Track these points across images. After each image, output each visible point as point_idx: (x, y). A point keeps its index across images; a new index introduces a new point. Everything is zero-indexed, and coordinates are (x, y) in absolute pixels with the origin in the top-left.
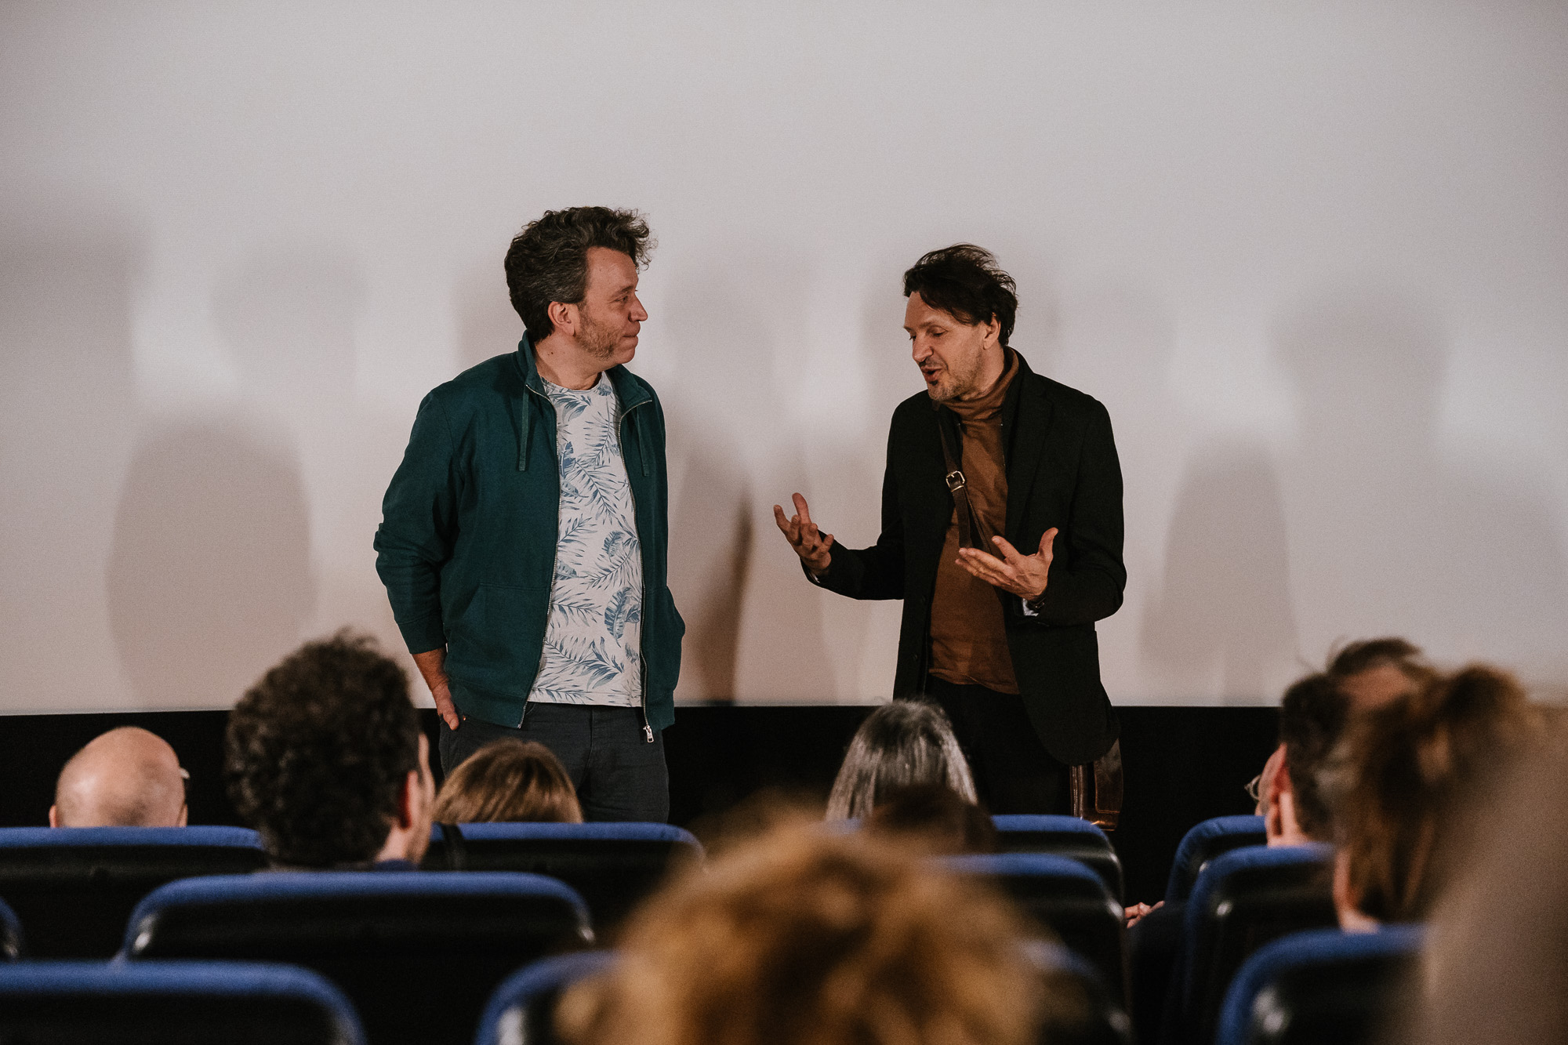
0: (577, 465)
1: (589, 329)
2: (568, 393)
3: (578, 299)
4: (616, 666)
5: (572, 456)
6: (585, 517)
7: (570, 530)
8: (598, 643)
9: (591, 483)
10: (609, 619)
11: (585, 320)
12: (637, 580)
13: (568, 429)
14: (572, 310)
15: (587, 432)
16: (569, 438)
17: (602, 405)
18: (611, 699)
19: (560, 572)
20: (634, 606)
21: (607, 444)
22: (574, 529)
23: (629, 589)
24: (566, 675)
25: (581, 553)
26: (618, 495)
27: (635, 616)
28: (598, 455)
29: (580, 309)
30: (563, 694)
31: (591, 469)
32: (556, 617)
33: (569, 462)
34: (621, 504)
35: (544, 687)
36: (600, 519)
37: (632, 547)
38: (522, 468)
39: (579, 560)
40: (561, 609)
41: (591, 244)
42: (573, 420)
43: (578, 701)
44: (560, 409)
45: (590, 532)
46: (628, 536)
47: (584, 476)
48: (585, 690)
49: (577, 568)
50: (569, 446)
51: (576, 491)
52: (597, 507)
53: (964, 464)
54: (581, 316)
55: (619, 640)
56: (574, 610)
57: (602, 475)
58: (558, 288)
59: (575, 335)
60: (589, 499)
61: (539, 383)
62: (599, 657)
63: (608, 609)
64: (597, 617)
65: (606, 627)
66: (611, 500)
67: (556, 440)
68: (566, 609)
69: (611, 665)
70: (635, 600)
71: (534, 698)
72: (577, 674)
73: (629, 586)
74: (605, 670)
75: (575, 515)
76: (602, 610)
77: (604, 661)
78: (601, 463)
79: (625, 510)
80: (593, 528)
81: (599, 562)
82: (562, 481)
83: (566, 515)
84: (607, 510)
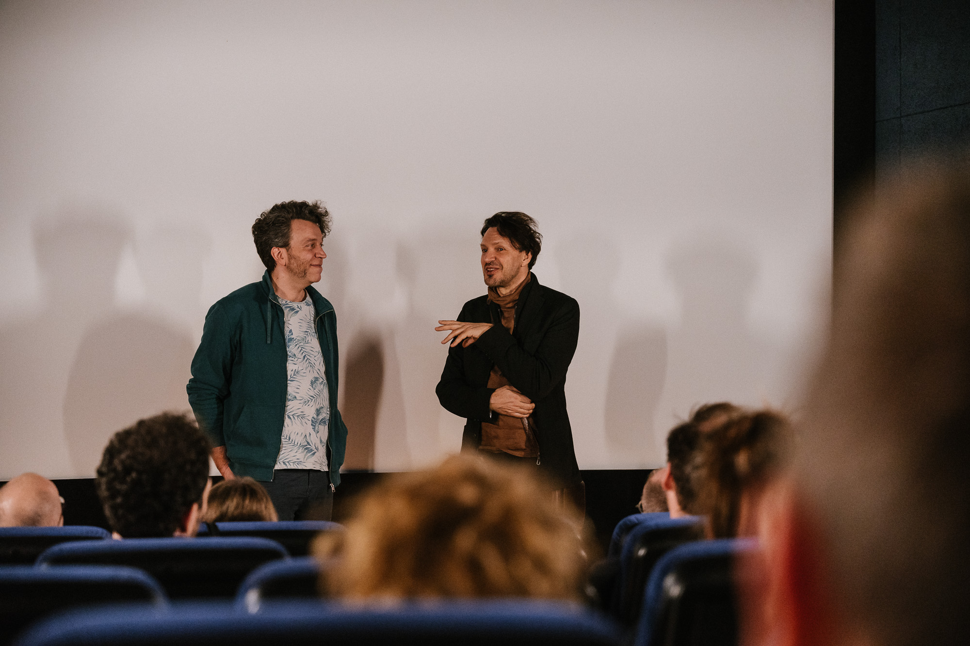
0: (295, 342)
1: (292, 261)
2: (290, 303)
3: (286, 245)
4: (316, 448)
5: (292, 337)
6: (300, 369)
7: (292, 375)
8: (308, 436)
9: (302, 351)
10: (314, 423)
11: (290, 257)
12: (326, 403)
13: (290, 322)
14: (283, 250)
15: (300, 324)
16: (291, 327)
17: (307, 311)
18: (314, 466)
19: (289, 397)
20: (325, 417)
21: (310, 331)
22: (294, 375)
23: (322, 408)
24: (292, 453)
25: (299, 387)
26: (316, 358)
27: (325, 422)
28: (306, 337)
29: (288, 250)
30: (292, 464)
31: (302, 344)
32: (287, 421)
33: (291, 340)
34: (317, 363)
35: (282, 460)
36: (308, 370)
37: (324, 386)
38: (269, 342)
39: (298, 391)
40: (289, 417)
42: (292, 318)
43: (300, 467)
44: (286, 311)
45: (303, 376)
46: (321, 380)
47: (299, 347)
48: (303, 460)
49: (297, 396)
50: (291, 331)
51: (295, 355)
52: (306, 364)
54: (288, 254)
55: (318, 435)
56: (296, 417)
57: (308, 348)
58: (275, 239)
59: (285, 265)
60: (301, 360)
61: (276, 297)
62: (308, 443)
63: (313, 417)
64: (307, 422)
65: (312, 427)
66: (313, 361)
67: (284, 328)
68: (291, 417)
69: (314, 448)
70: (325, 414)
71: (277, 467)
72: (299, 452)
73: (323, 406)
74: (312, 450)
75: (295, 367)
76: (310, 418)
77: (310, 446)
78: (307, 341)
79: (320, 366)
80: (304, 375)
81: (308, 392)
82: (288, 349)
83: (291, 367)
84: (311, 366)
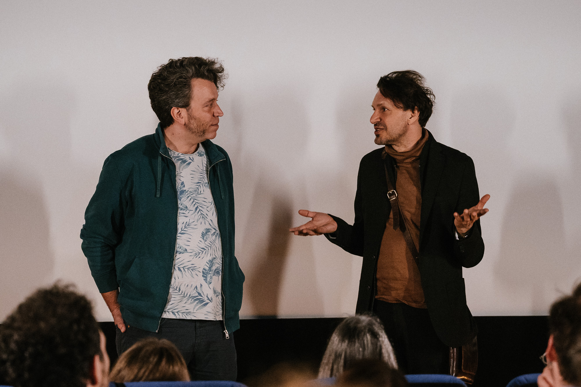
0: (187, 194)
1: (192, 121)
2: (182, 156)
3: (186, 105)
4: (208, 299)
5: (184, 189)
6: (191, 221)
7: (183, 228)
8: (199, 287)
9: (194, 203)
10: (205, 274)
11: (190, 117)
12: (219, 254)
13: (181, 174)
14: (183, 111)
15: (192, 176)
16: (183, 180)
17: (200, 162)
18: (206, 316)
19: (178, 250)
20: (218, 267)
21: (202, 182)
22: (185, 227)
23: (215, 258)
24: (182, 304)
25: (189, 240)
26: (208, 209)
27: (218, 273)
28: (198, 188)
29: (188, 111)
30: (181, 314)
31: (194, 195)
32: (176, 273)
33: (182, 192)
34: (210, 214)
35: (171, 310)
36: (199, 222)
37: (216, 236)
38: (158, 196)
39: (188, 243)
40: (179, 269)
41: (192, 77)
42: (184, 170)
43: (188, 318)
44: (178, 164)
45: (194, 229)
46: (214, 231)
47: (191, 199)
48: (192, 311)
49: (187, 248)
50: (183, 183)
51: (187, 207)
52: (197, 216)
53: (397, 187)
54: (188, 114)
55: (210, 286)
56: (186, 270)
57: (200, 199)
58: (176, 99)
59: (185, 125)
60: (193, 212)
61: (166, 151)
62: (200, 294)
63: (204, 269)
64: (198, 273)
65: (203, 278)
66: (205, 211)
67: (175, 181)
68: (182, 269)
69: (206, 299)
70: (218, 264)
71: (165, 316)
72: (187, 303)
73: (215, 257)
74: (203, 301)
75: (186, 220)
76: (201, 270)
77: (202, 296)
78: (199, 192)
79: (212, 217)
80: (195, 227)
81: (199, 245)
82: (179, 202)
83: (181, 220)
84: (203, 217)
